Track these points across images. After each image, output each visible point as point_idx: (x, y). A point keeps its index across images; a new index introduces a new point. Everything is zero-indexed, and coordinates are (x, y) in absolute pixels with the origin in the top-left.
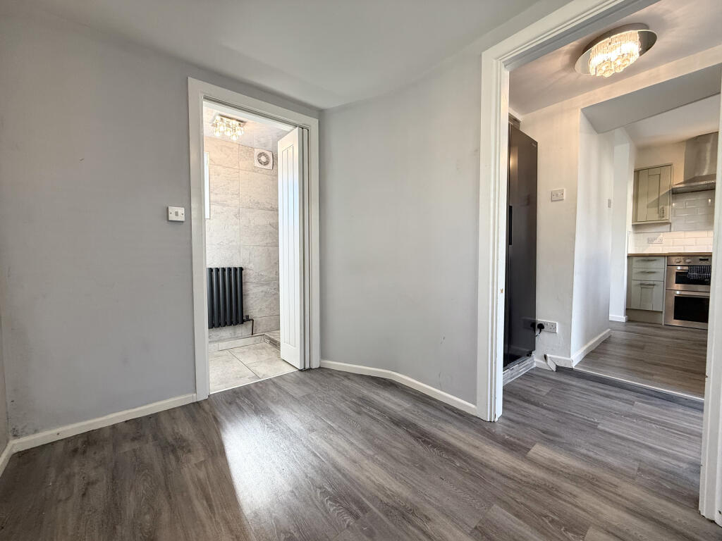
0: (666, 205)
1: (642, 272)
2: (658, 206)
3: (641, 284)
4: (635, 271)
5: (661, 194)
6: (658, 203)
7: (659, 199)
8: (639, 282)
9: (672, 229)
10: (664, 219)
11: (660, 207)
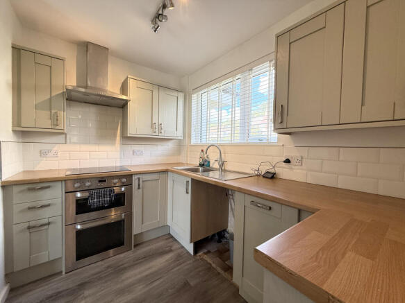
0: (60, 110)
1: (30, 208)
2: (51, 110)
3: (29, 228)
4: (16, 208)
5: (53, 94)
6: (49, 104)
7: (51, 99)
8: (27, 225)
9: (68, 141)
10: (57, 127)
11: (53, 111)
